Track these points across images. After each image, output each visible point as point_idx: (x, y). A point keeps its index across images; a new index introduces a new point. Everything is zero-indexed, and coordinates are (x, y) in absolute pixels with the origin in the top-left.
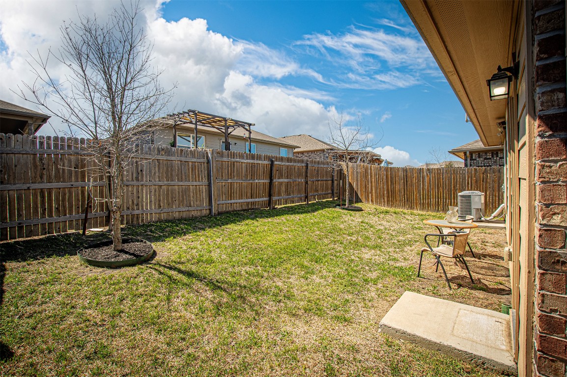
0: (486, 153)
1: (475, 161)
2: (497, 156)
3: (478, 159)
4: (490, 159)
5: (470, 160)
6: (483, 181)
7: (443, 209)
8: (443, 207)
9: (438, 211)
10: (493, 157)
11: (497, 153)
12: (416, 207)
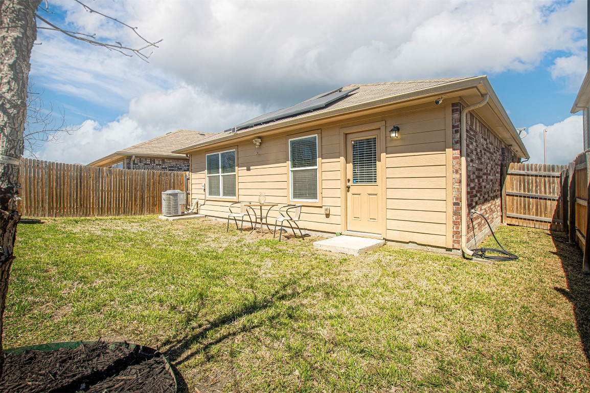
0: (146, 159)
1: (137, 166)
2: (154, 163)
3: (139, 164)
4: (149, 164)
5: (133, 164)
6: (159, 183)
7: (124, 211)
8: (124, 210)
9: (118, 214)
10: (151, 163)
11: (154, 161)
12: (93, 212)
